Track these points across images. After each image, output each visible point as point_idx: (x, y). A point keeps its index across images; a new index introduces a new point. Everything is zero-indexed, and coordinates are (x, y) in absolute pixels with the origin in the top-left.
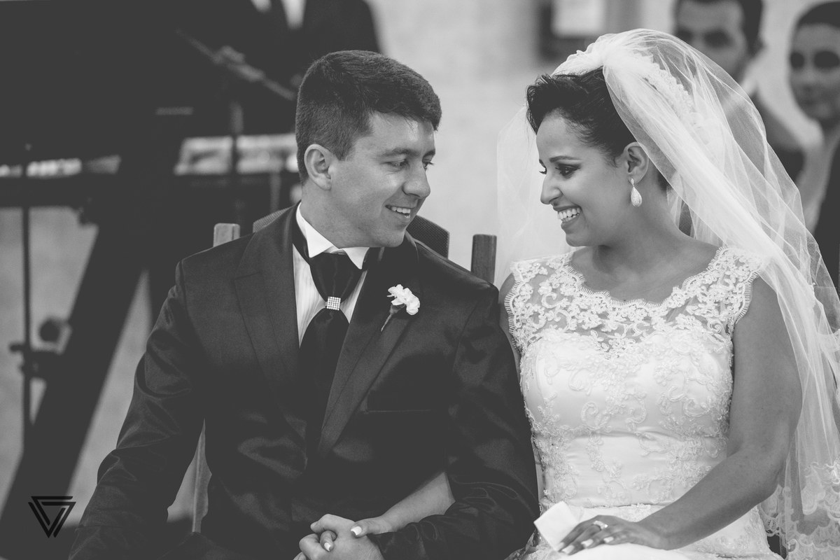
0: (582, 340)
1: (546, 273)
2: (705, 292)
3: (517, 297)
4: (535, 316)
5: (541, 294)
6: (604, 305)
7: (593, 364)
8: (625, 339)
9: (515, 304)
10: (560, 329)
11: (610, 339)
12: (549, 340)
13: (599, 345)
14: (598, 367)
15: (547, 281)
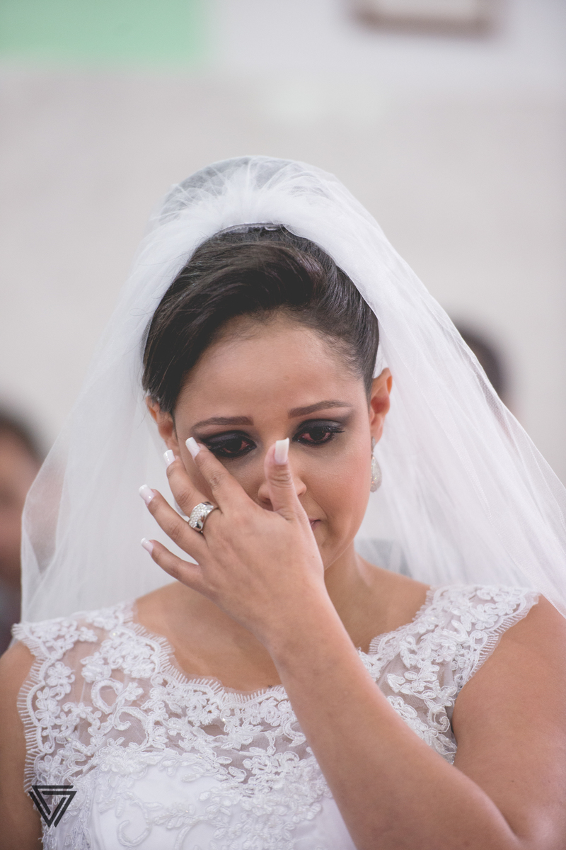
0: (185, 764)
1: (94, 639)
2: (414, 647)
3: (42, 689)
4: (82, 727)
5: (88, 680)
6: (212, 708)
7: (219, 811)
8: (277, 757)
9: (38, 704)
10: (132, 745)
11: (245, 757)
12: (114, 770)
13: (223, 771)
14: (231, 817)
15: (97, 655)
